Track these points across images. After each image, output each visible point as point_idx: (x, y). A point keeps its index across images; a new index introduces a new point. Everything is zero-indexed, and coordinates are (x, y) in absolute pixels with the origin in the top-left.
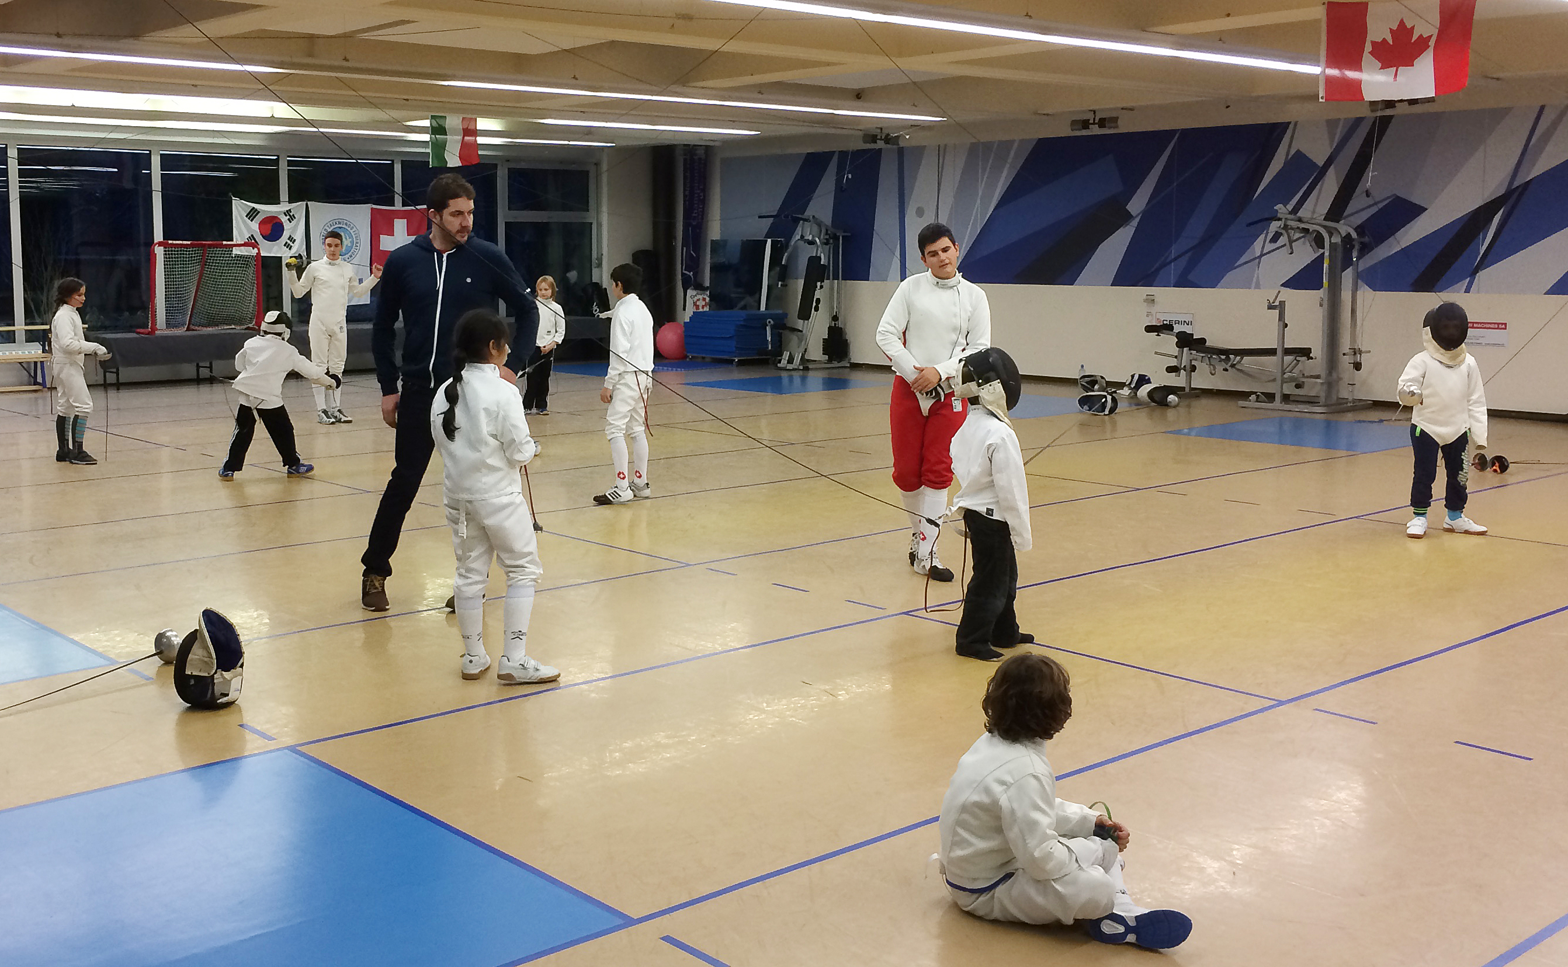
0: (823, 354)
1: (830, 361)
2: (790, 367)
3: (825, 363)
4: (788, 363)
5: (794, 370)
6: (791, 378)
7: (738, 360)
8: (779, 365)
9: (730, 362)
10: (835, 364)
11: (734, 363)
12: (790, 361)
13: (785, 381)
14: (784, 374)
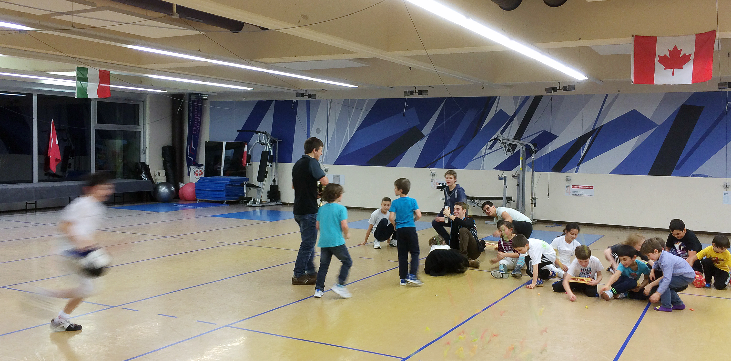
0: (268, 198)
1: (271, 201)
2: (254, 205)
3: (269, 203)
4: (253, 203)
5: (256, 206)
6: (254, 211)
7: (226, 202)
8: (248, 204)
9: (222, 203)
10: (275, 203)
11: (224, 203)
12: (255, 202)
13: (252, 214)
14: (251, 209)
